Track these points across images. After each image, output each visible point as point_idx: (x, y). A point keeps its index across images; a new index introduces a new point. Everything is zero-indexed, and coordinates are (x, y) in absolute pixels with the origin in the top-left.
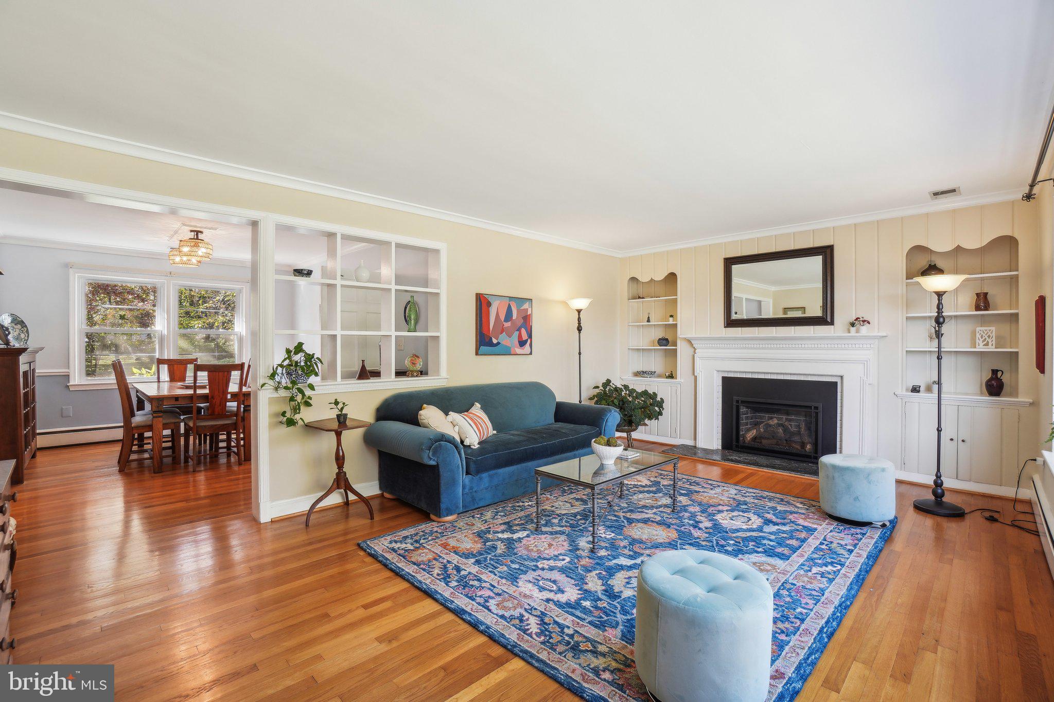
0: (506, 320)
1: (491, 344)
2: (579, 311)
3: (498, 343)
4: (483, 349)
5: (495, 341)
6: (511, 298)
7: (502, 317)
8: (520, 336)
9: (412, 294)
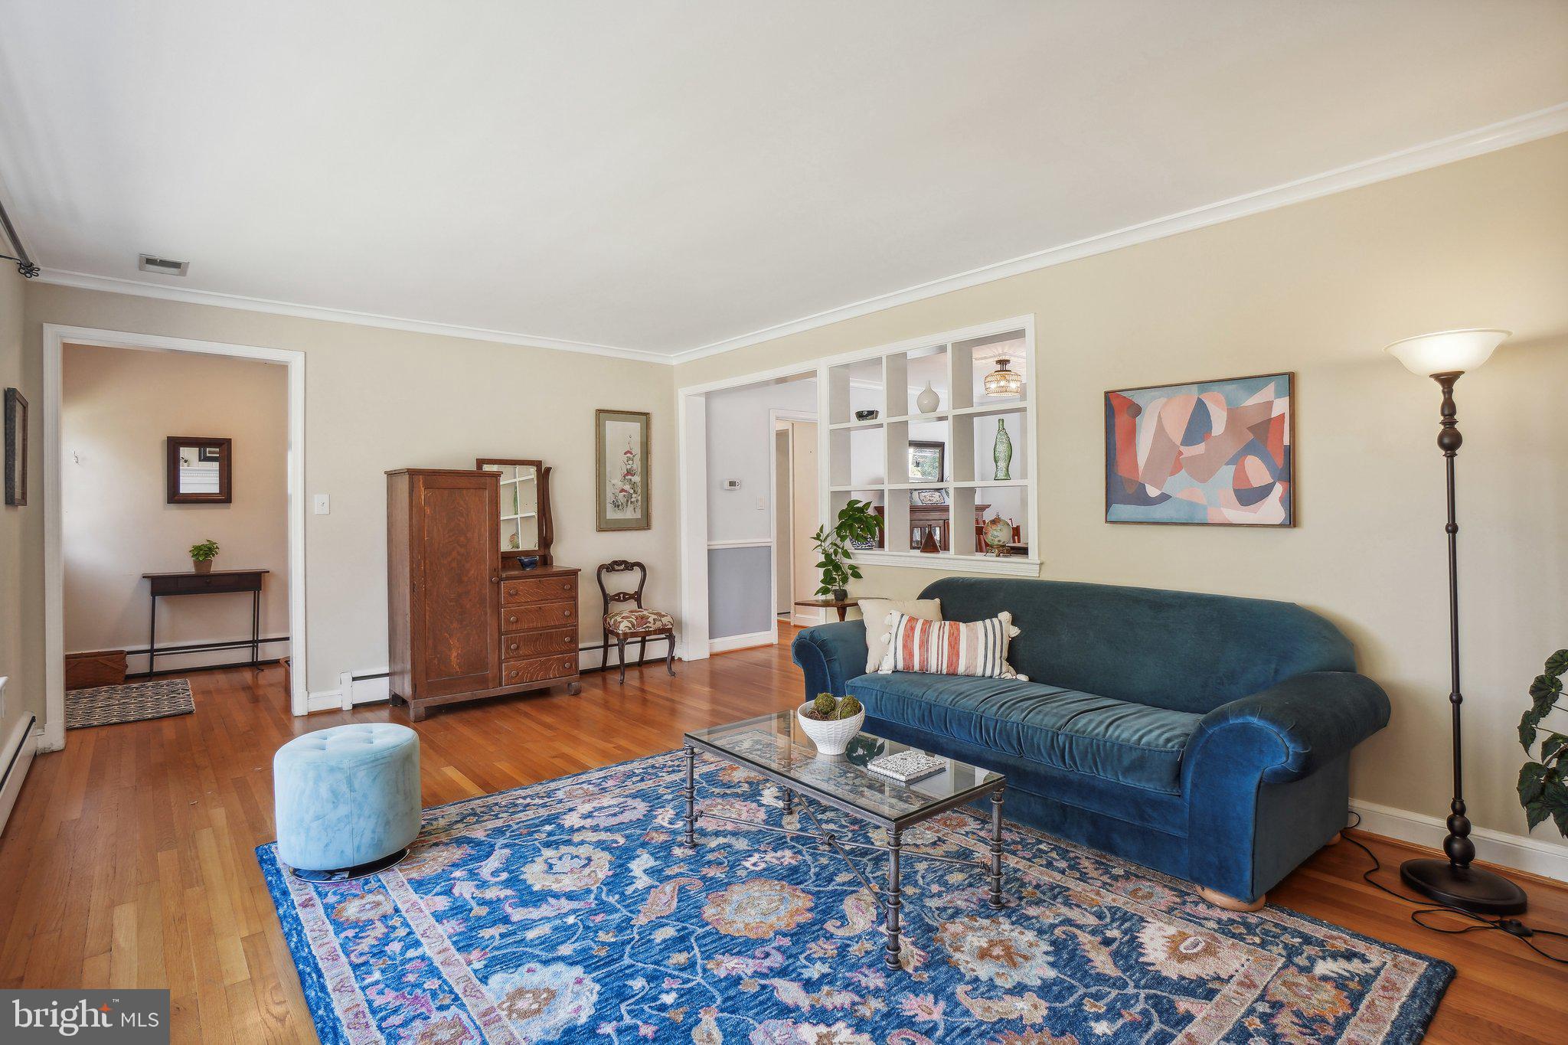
0: (1189, 439)
1: (1143, 499)
2: (1447, 381)
3: (1164, 498)
4: (1122, 510)
5: (1152, 492)
6: (1204, 384)
7: (1176, 433)
8: (1240, 475)
9: (1001, 416)
